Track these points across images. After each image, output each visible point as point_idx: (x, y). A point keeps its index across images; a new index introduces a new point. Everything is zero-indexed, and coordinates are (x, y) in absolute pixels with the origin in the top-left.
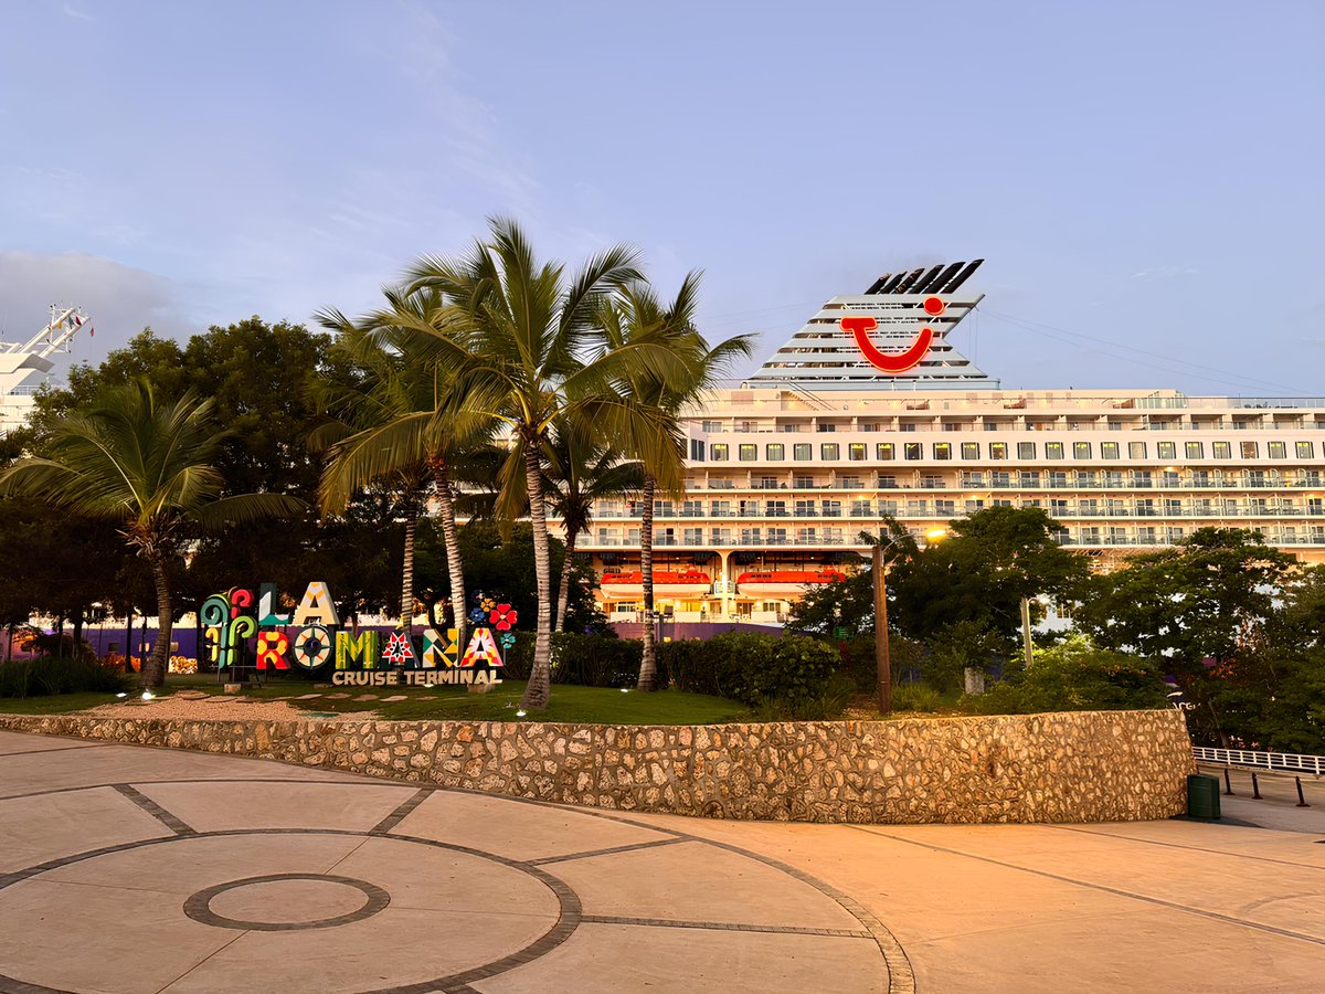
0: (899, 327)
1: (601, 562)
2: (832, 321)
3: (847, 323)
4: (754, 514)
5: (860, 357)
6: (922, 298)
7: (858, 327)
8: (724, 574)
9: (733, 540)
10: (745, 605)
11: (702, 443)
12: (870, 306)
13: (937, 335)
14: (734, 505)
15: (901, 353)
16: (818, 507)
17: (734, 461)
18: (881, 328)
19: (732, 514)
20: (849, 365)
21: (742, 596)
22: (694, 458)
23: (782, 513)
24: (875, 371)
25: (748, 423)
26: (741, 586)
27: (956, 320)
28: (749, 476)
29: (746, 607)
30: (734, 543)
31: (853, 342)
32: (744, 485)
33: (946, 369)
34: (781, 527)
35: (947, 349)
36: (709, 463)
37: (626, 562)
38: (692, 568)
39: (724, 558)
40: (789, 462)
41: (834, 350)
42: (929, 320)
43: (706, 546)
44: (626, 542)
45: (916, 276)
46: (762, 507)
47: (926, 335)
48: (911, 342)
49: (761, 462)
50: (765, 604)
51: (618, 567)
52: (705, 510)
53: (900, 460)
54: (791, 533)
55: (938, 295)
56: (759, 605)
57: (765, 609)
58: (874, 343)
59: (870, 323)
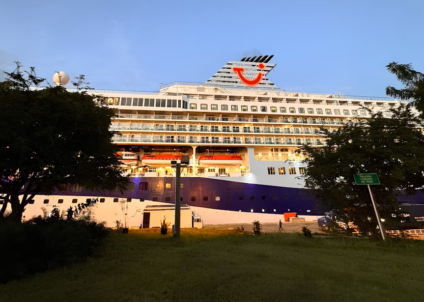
0: (251, 71)
1: (143, 151)
2: (230, 68)
3: (235, 69)
4: (206, 130)
5: (239, 80)
6: (258, 64)
7: (239, 71)
8: (194, 156)
9: (198, 141)
10: (201, 169)
11: (186, 103)
12: (242, 65)
13: (263, 75)
14: (199, 127)
15: (252, 80)
16: (231, 129)
17: (199, 110)
18: (245, 72)
19: (198, 131)
20: (236, 82)
21: (201, 166)
22: (183, 107)
23: (217, 130)
24: (245, 85)
25: (204, 96)
26: (201, 161)
27: (269, 71)
28: (205, 115)
29: (201, 170)
30: (199, 142)
31: (237, 75)
32: (203, 119)
33: (267, 86)
34: (217, 137)
35: (267, 80)
36: (189, 110)
37: (153, 151)
38: (181, 153)
39: (194, 149)
40: (219, 110)
41: (231, 77)
42: (260, 70)
43: (187, 144)
44: (154, 141)
45: (254, 58)
46: (209, 127)
47: (260, 75)
48: (256, 77)
49: (209, 110)
50: (209, 169)
51: (150, 153)
52: (187, 129)
53: (259, 112)
54: (221, 139)
55: (263, 63)
56: (207, 169)
57: (209, 171)
58: (244, 76)
59: (242, 70)
